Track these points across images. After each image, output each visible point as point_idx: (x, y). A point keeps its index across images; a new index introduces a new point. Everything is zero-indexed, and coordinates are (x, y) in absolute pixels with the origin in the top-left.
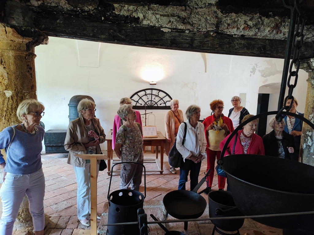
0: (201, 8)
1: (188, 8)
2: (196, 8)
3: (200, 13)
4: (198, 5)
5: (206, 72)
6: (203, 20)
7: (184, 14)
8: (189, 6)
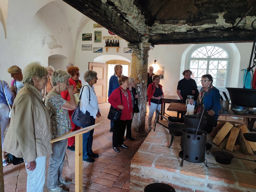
5: (6, 38)
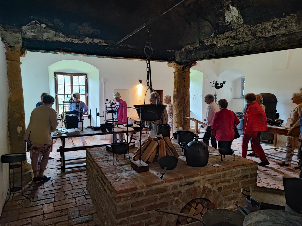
0: (240, 28)
1: (234, 31)
2: (238, 29)
3: (241, 31)
4: (238, 27)
6: (244, 34)
7: (233, 34)
8: (234, 29)
